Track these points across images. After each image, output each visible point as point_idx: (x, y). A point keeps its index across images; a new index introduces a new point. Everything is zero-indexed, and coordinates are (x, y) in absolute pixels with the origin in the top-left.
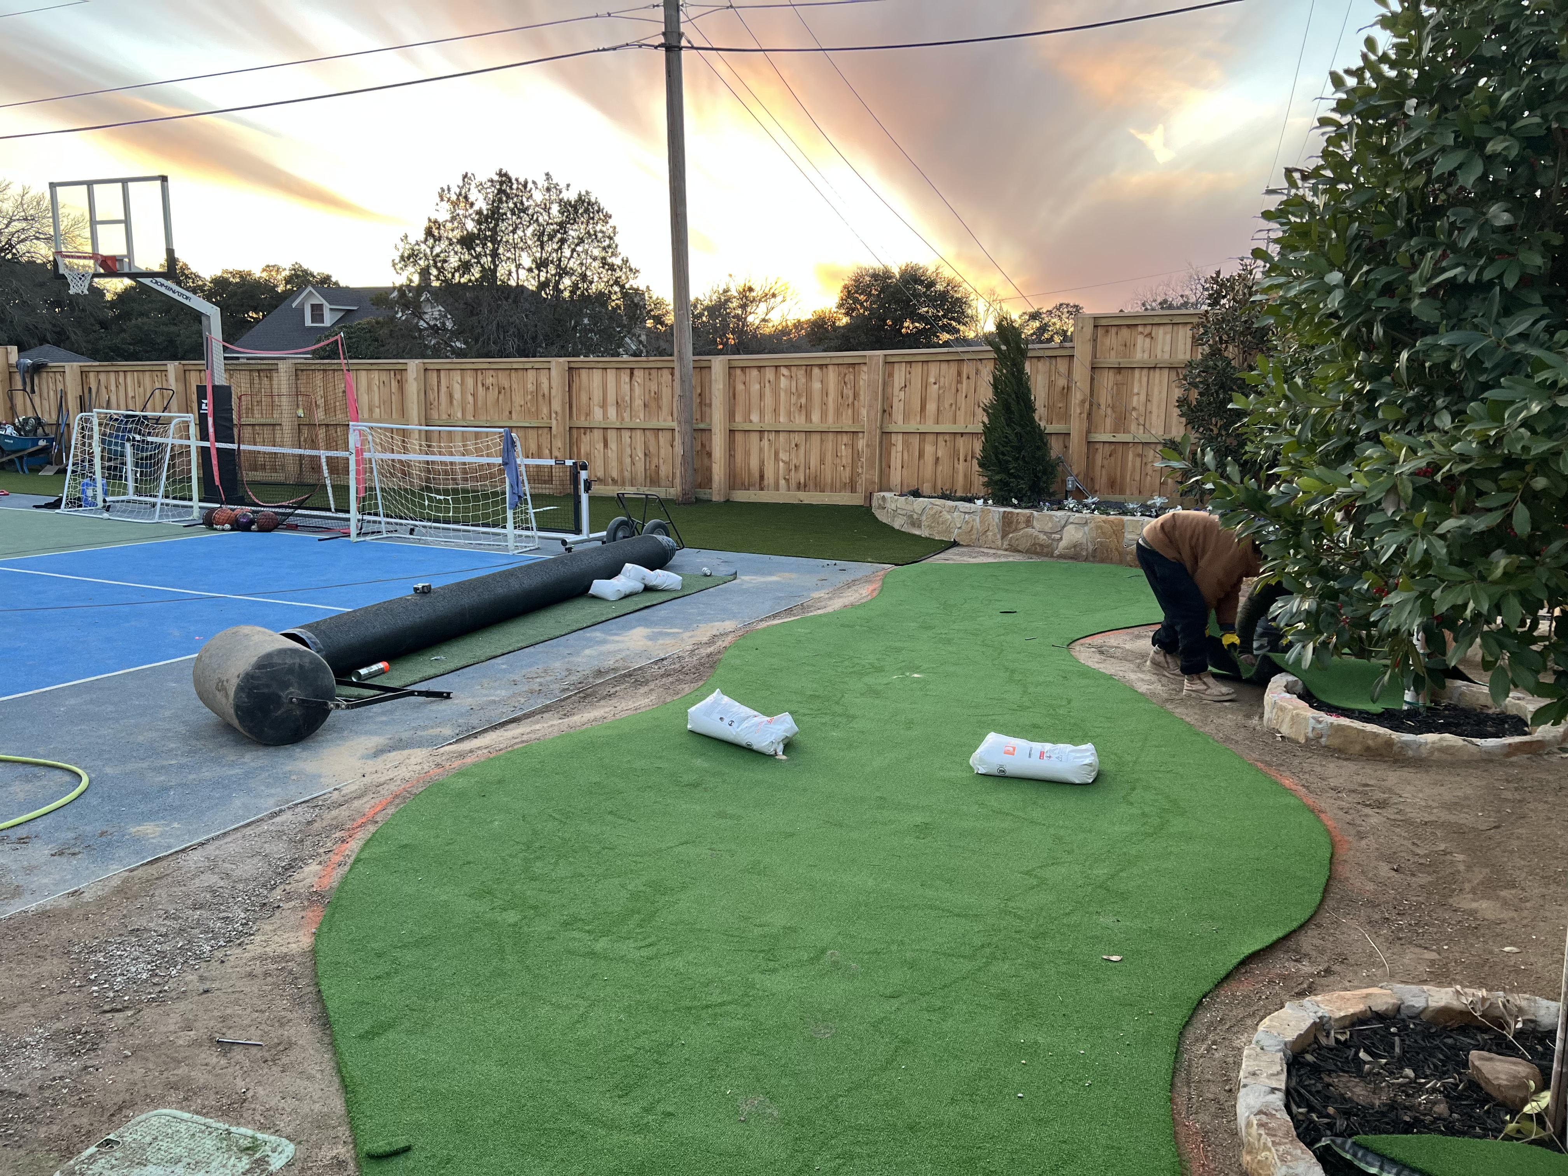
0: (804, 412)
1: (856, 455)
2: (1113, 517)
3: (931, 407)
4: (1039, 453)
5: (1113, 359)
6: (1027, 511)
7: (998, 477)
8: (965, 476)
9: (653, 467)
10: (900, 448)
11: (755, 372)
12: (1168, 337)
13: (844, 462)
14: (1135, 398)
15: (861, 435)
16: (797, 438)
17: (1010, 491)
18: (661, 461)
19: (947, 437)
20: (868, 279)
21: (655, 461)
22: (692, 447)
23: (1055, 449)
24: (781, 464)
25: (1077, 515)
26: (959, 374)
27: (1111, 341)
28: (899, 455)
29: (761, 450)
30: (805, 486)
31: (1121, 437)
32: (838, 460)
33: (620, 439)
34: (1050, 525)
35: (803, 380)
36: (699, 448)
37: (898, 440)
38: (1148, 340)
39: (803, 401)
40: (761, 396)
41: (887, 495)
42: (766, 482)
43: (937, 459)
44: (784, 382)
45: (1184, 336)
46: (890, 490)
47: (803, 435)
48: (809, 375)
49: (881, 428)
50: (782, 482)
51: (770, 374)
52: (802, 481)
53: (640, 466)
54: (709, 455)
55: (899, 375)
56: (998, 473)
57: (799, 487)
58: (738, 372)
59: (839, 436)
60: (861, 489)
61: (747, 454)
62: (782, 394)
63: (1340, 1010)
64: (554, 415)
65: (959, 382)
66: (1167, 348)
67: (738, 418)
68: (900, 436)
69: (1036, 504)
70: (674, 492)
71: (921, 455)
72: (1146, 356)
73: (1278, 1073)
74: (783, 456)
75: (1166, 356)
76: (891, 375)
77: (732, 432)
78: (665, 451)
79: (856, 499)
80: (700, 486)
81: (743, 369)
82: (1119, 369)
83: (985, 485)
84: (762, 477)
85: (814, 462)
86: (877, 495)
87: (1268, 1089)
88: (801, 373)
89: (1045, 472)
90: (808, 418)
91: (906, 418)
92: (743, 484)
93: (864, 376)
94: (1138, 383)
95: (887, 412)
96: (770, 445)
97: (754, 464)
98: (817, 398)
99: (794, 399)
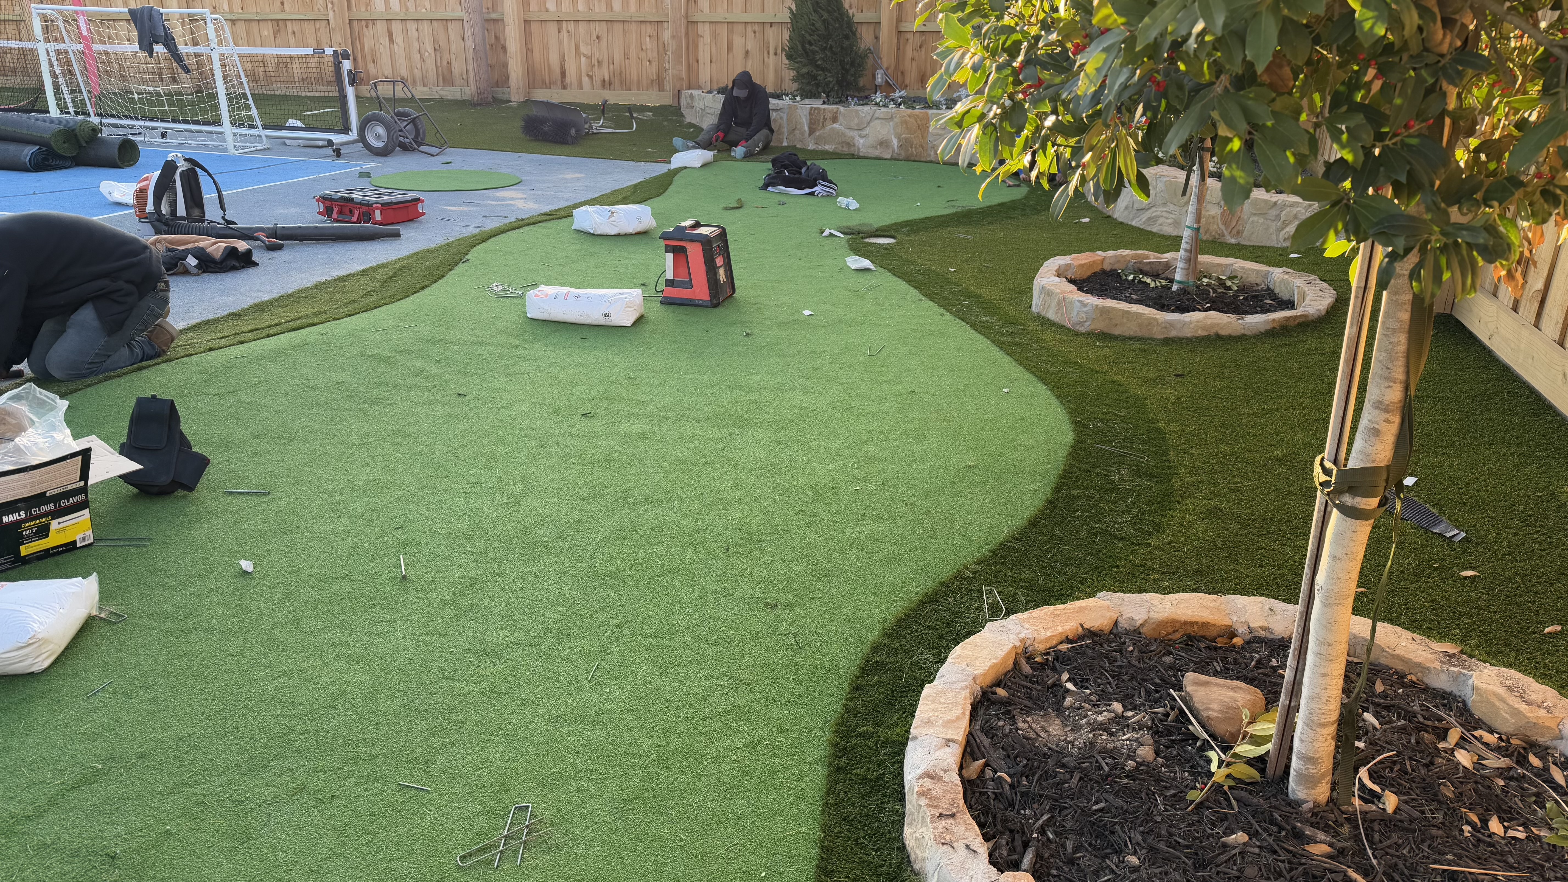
1: (662, 49)
2: (918, 111)
4: (846, 43)
6: (834, 106)
7: (804, 70)
8: (776, 71)
9: (445, 63)
10: (707, 38)
13: (650, 54)
15: (665, 24)
16: (599, 29)
17: (818, 85)
18: (453, 57)
19: (756, 28)
21: (446, 57)
22: (484, 39)
23: (866, 38)
24: (583, 59)
25: (883, 109)
28: (707, 48)
29: (560, 43)
30: (610, 84)
31: (931, 26)
32: (643, 54)
33: (406, 32)
34: (856, 121)
36: (493, 40)
37: (705, 30)
41: (696, 93)
42: (568, 80)
43: (747, 52)
46: (699, 87)
47: (605, 25)
49: (687, 17)
50: (585, 80)
52: (607, 78)
53: (430, 64)
54: (504, 48)
56: (805, 65)
57: (604, 84)
59: (643, 26)
60: (669, 86)
61: (546, 46)
63: (1045, 630)
64: (330, 6)
67: (533, 6)
68: (707, 26)
69: (844, 99)
70: (468, 92)
71: (730, 48)
73: (958, 719)
74: (584, 49)
77: (526, 22)
78: (456, 45)
79: (664, 99)
80: (497, 84)
83: (794, 80)
84: (563, 74)
85: (618, 57)
86: (686, 93)
87: (940, 741)
89: (852, 64)
90: (609, 6)
92: (544, 82)
96: (570, 37)
97: (554, 59)
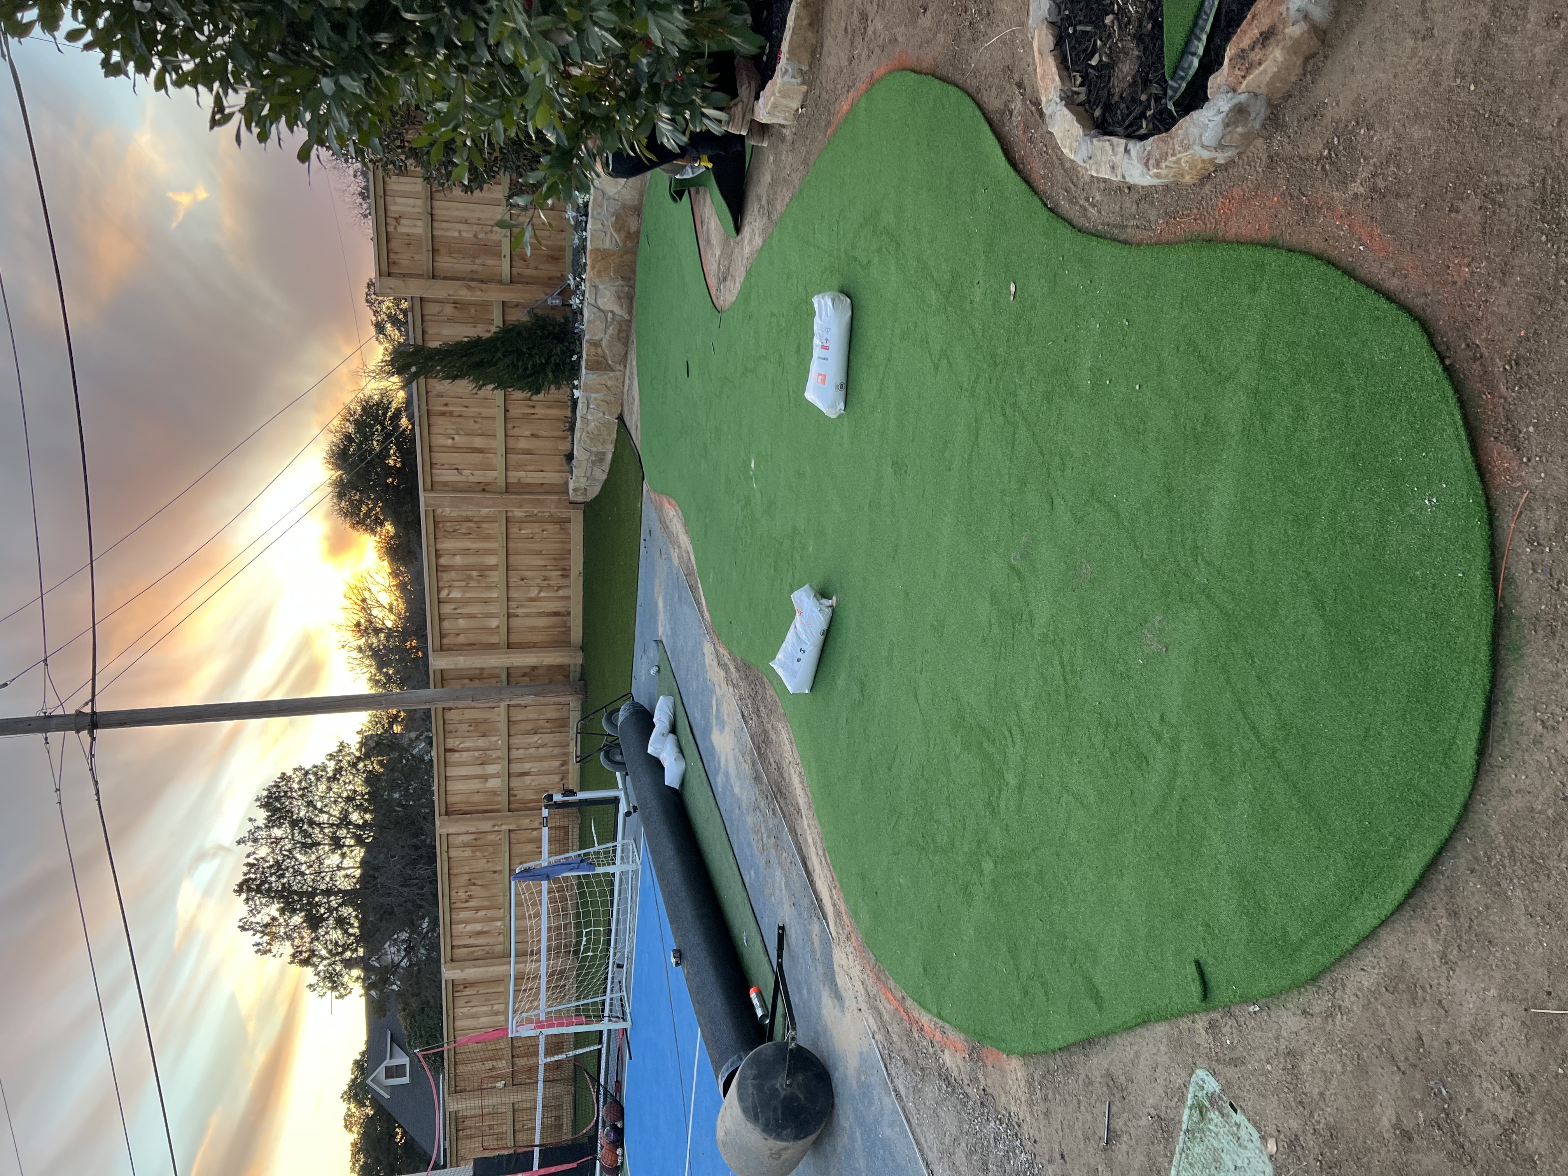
0: (487, 573)
1: (531, 519)
2: (587, 259)
3: (478, 442)
4: (524, 333)
5: (423, 259)
6: (584, 345)
7: (550, 375)
8: (549, 407)
9: (548, 725)
10: (522, 474)
11: (446, 624)
12: (399, 200)
13: (538, 531)
14: (464, 234)
15: (509, 514)
16: (514, 579)
17: (565, 363)
18: (542, 717)
19: (510, 426)
20: (343, 504)
21: (542, 723)
22: (526, 686)
23: (520, 316)
24: (542, 594)
25: (587, 295)
26: (443, 414)
27: (404, 259)
28: (530, 474)
29: (528, 615)
30: (565, 570)
31: (506, 249)
32: (536, 536)
33: (520, 760)
34: (598, 323)
35: (453, 575)
36: (527, 679)
37: (514, 476)
38: (403, 221)
39: (475, 574)
40: (471, 616)
41: (571, 486)
42: (562, 610)
43: (533, 435)
44: (456, 594)
45: (397, 184)
46: (567, 483)
47: (511, 573)
48: (447, 568)
49: (501, 493)
50: (561, 593)
51: (447, 609)
52: (559, 573)
53: (548, 738)
54: (534, 668)
55: (446, 475)
56: (546, 374)
57: (565, 576)
58: (445, 641)
59: (512, 536)
60: (566, 513)
61: (532, 629)
62: (468, 595)
63: (1054, 80)
64: (497, 828)
65: (451, 414)
66: (411, 201)
67: (495, 639)
68: (509, 473)
69: (576, 337)
70: (574, 703)
71: (529, 452)
72: (419, 223)
73: (1112, 145)
74: (533, 593)
75: (419, 202)
76: (445, 484)
77: (509, 646)
78: (531, 714)
79: (577, 518)
80: (567, 677)
81: (442, 636)
82: (434, 251)
83: (558, 388)
84: (556, 614)
85: (539, 562)
86: (572, 496)
87: (1126, 156)
88: (445, 577)
89: (543, 328)
90: (494, 568)
91: (490, 468)
92: (563, 633)
93: (448, 510)
94: (448, 232)
95: (484, 488)
96: (522, 606)
97: (542, 622)
98: (472, 560)
99: (473, 584)
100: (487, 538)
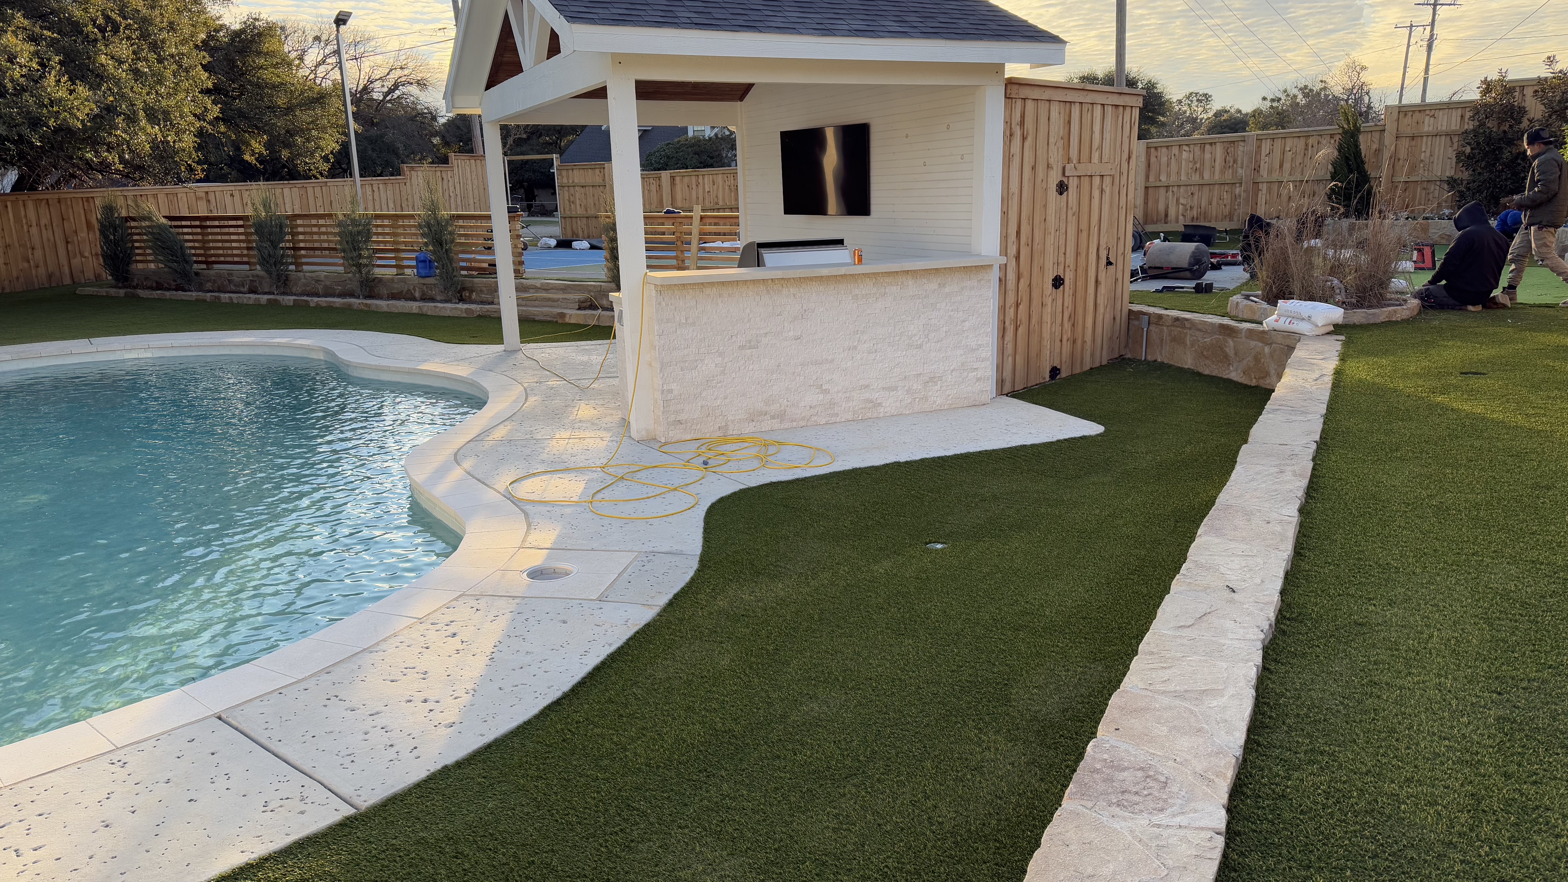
0: (1198, 173)
1: (1235, 197)
2: (1420, 221)
3: (1287, 166)
5: (1409, 131)
6: (1361, 220)
10: (1264, 191)
11: (1164, 150)
12: (1446, 117)
13: (1225, 201)
14: (1423, 154)
15: (1238, 185)
16: (1195, 189)
24: (1181, 206)
25: (1397, 221)
26: (1307, 145)
27: (1408, 120)
28: (1264, 196)
29: (1167, 198)
31: (1412, 178)
32: (1221, 202)
35: (1198, 153)
37: (1264, 187)
38: (1432, 119)
39: (1198, 165)
40: (1169, 165)
42: (1169, 219)
44: (1185, 155)
45: (1456, 115)
47: (1197, 187)
48: (1203, 150)
49: (1253, 180)
50: (1180, 218)
51: (1175, 150)
52: (1194, 216)
55: (1266, 147)
57: (1192, 219)
58: (1153, 150)
59: (1223, 187)
60: (1236, 218)
61: (1157, 201)
62: (1183, 163)
65: (1307, 149)
66: (1445, 124)
67: (1151, 179)
68: (1265, 184)
71: (1278, 195)
72: (1431, 128)
74: (1182, 201)
75: (1444, 128)
76: (1260, 147)
77: (1146, 188)
79: (1233, 225)
81: (1156, 148)
82: (1413, 137)
84: (1166, 215)
85: (1204, 203)
88: (1197, 149)
90: (1202, 176)
91: (1270, 173)
92: (1152, 220)
93: (1241, 148)
94: (1425, 145)
95: (1257, 170)
96: (1173, 195)
97: (1161, 207)
98: (1207, 164)
99: (1191, 165)
100: (1222, 172)
